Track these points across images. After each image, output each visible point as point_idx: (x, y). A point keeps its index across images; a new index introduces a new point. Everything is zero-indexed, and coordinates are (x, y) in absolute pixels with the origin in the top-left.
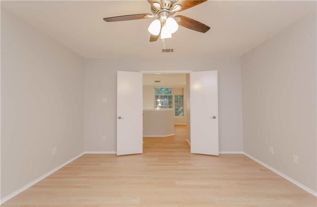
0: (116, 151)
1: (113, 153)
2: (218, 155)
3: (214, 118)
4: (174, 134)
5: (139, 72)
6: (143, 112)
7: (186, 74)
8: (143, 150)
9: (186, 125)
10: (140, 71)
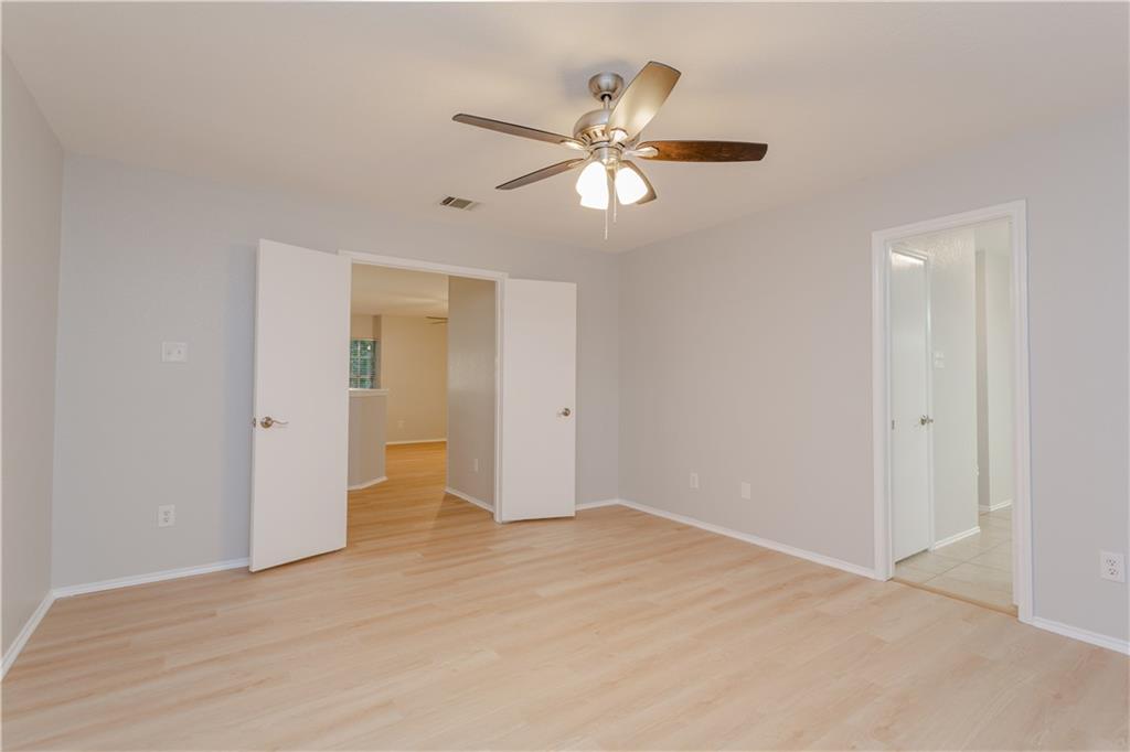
0: (248, 553)
1: (239, 564)
2: (573, 514)
3: (566, 413)
4: (385, 479)
5: (336, 253)
6: (351, 398)
7: (450, 277)
8: (348, 537)
9: (445, 443)
10: (340, 251)
